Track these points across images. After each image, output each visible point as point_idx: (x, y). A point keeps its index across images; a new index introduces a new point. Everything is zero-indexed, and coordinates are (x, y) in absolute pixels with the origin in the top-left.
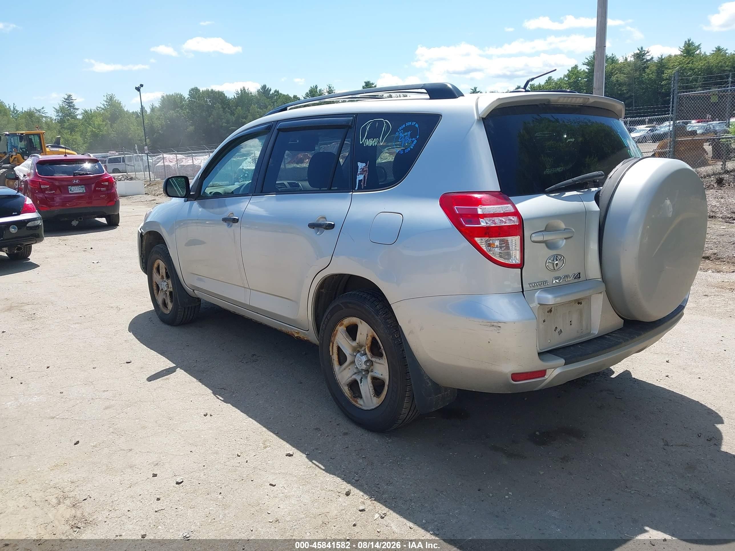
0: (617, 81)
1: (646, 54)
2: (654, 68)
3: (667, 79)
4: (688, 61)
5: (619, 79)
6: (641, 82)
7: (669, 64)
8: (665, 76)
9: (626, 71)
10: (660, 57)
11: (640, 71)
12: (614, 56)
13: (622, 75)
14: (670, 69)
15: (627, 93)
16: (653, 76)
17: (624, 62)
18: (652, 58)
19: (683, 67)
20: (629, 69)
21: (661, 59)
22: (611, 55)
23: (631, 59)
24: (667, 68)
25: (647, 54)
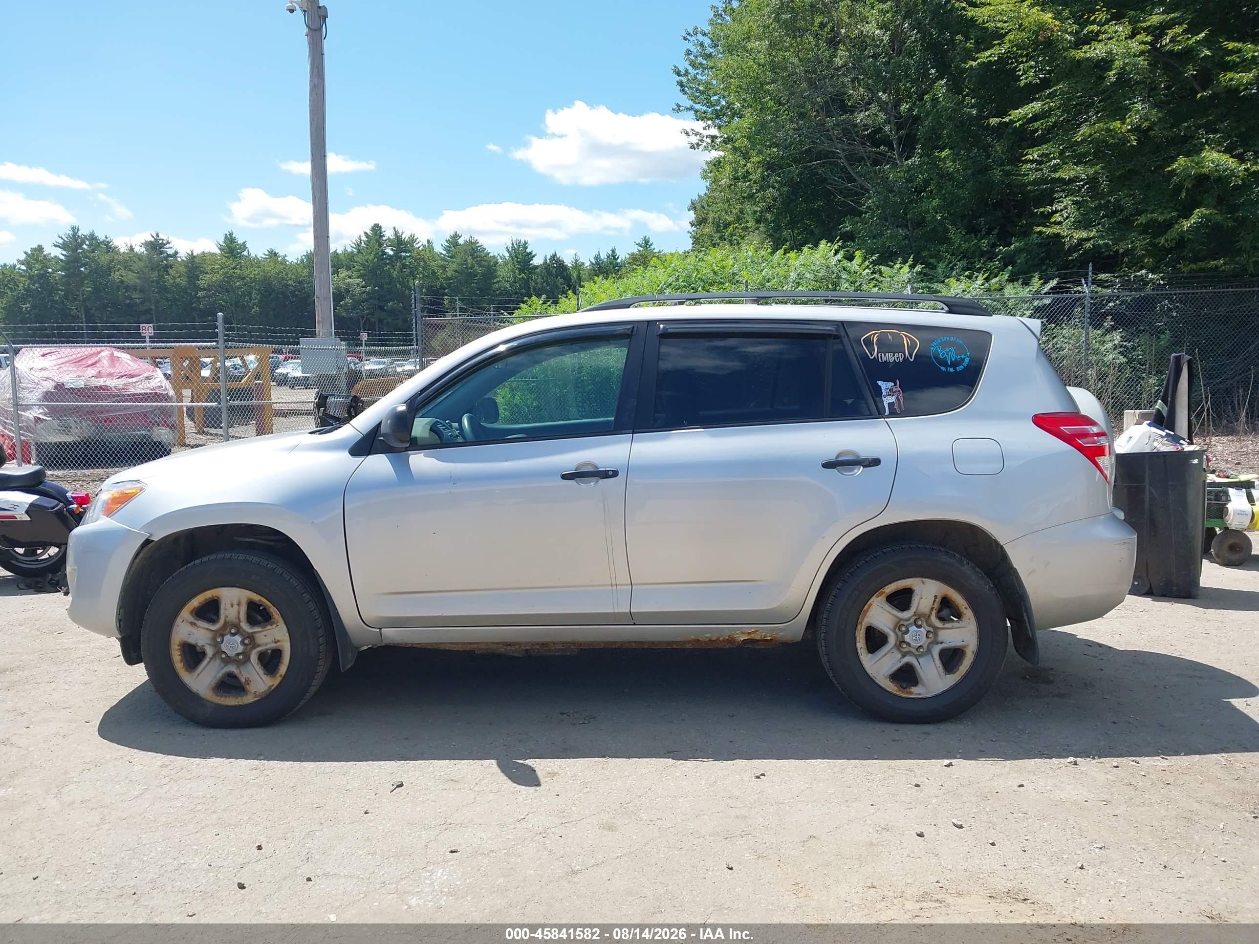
0: (122, 282)
1: (165, 245)
2: (183, 270)
3: (204, 289)
4: (234, 265)
5: (124, 279)
6: (164, 289)
7: (204, 266)
8: (202, 283)
9: (135, 267)
10: (190, 253)
11: (159, 271)
12: (108, 240)
13: (130, 273)
14: (207, 273)
15: (142, 303)
16: (183, 282)
17: (127, 254)
18: (176, 253)
19: (227, 272)
20: (141, 264)
21: (192, 258)
22: (104, 238)
23: (140, 249)
24: (202, 272)
25: (168, 246)
